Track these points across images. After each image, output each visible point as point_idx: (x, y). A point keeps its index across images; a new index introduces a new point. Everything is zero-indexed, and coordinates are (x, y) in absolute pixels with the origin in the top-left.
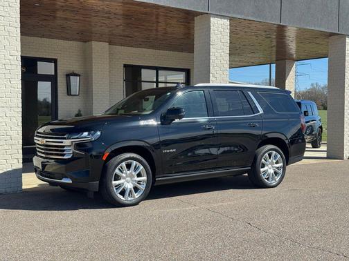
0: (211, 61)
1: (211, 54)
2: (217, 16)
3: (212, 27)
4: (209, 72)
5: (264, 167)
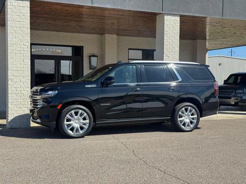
0: (165, 45)
1: (165, 40)
2: (170, 14)
3: (165, 22)
4: (163, 53)
5: (182, 117)
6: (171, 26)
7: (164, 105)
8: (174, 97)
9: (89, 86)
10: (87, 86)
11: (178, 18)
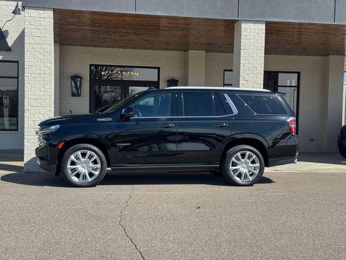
2: (250, 21)
3: (243, 33)
4: (239, 76)
5: (236, 166)
6: (252, 38)
7: (208, 148)
8: (224, 137)
9: (103, 120)
10: (100, 120)
11: (263, 27)
